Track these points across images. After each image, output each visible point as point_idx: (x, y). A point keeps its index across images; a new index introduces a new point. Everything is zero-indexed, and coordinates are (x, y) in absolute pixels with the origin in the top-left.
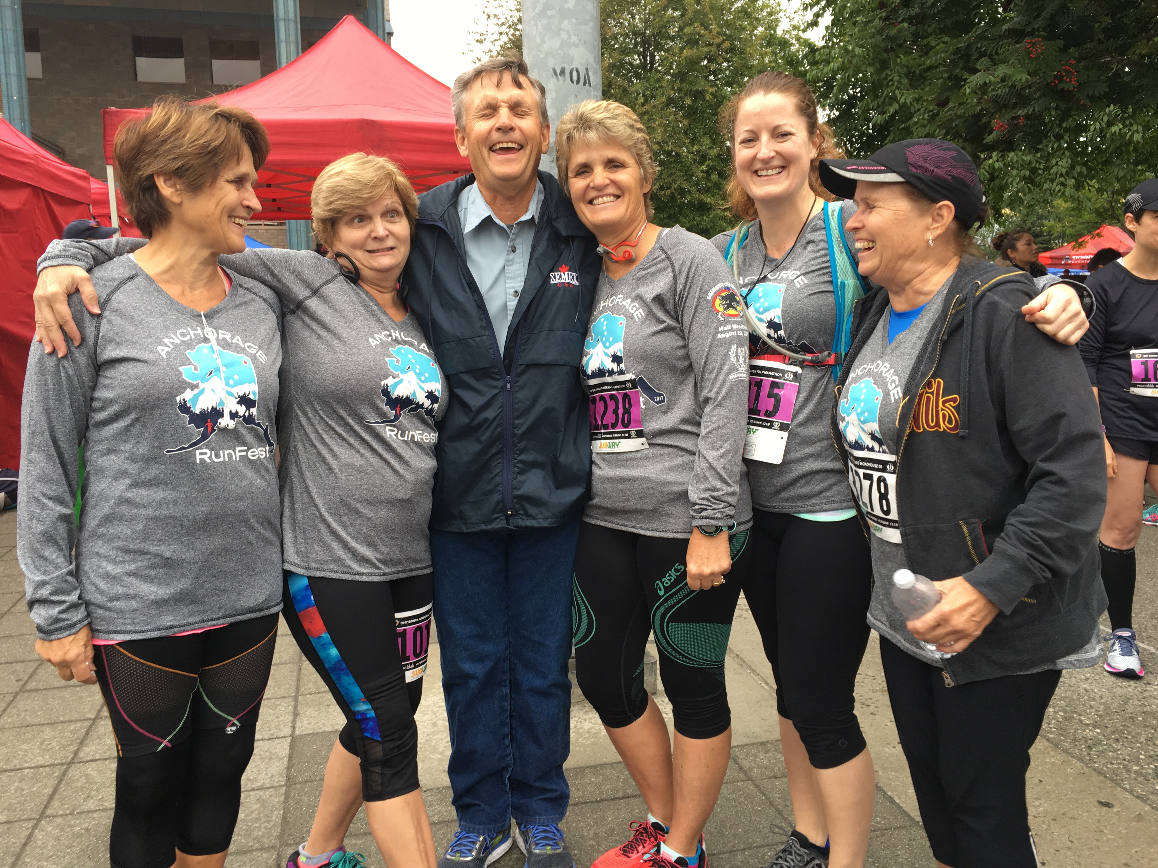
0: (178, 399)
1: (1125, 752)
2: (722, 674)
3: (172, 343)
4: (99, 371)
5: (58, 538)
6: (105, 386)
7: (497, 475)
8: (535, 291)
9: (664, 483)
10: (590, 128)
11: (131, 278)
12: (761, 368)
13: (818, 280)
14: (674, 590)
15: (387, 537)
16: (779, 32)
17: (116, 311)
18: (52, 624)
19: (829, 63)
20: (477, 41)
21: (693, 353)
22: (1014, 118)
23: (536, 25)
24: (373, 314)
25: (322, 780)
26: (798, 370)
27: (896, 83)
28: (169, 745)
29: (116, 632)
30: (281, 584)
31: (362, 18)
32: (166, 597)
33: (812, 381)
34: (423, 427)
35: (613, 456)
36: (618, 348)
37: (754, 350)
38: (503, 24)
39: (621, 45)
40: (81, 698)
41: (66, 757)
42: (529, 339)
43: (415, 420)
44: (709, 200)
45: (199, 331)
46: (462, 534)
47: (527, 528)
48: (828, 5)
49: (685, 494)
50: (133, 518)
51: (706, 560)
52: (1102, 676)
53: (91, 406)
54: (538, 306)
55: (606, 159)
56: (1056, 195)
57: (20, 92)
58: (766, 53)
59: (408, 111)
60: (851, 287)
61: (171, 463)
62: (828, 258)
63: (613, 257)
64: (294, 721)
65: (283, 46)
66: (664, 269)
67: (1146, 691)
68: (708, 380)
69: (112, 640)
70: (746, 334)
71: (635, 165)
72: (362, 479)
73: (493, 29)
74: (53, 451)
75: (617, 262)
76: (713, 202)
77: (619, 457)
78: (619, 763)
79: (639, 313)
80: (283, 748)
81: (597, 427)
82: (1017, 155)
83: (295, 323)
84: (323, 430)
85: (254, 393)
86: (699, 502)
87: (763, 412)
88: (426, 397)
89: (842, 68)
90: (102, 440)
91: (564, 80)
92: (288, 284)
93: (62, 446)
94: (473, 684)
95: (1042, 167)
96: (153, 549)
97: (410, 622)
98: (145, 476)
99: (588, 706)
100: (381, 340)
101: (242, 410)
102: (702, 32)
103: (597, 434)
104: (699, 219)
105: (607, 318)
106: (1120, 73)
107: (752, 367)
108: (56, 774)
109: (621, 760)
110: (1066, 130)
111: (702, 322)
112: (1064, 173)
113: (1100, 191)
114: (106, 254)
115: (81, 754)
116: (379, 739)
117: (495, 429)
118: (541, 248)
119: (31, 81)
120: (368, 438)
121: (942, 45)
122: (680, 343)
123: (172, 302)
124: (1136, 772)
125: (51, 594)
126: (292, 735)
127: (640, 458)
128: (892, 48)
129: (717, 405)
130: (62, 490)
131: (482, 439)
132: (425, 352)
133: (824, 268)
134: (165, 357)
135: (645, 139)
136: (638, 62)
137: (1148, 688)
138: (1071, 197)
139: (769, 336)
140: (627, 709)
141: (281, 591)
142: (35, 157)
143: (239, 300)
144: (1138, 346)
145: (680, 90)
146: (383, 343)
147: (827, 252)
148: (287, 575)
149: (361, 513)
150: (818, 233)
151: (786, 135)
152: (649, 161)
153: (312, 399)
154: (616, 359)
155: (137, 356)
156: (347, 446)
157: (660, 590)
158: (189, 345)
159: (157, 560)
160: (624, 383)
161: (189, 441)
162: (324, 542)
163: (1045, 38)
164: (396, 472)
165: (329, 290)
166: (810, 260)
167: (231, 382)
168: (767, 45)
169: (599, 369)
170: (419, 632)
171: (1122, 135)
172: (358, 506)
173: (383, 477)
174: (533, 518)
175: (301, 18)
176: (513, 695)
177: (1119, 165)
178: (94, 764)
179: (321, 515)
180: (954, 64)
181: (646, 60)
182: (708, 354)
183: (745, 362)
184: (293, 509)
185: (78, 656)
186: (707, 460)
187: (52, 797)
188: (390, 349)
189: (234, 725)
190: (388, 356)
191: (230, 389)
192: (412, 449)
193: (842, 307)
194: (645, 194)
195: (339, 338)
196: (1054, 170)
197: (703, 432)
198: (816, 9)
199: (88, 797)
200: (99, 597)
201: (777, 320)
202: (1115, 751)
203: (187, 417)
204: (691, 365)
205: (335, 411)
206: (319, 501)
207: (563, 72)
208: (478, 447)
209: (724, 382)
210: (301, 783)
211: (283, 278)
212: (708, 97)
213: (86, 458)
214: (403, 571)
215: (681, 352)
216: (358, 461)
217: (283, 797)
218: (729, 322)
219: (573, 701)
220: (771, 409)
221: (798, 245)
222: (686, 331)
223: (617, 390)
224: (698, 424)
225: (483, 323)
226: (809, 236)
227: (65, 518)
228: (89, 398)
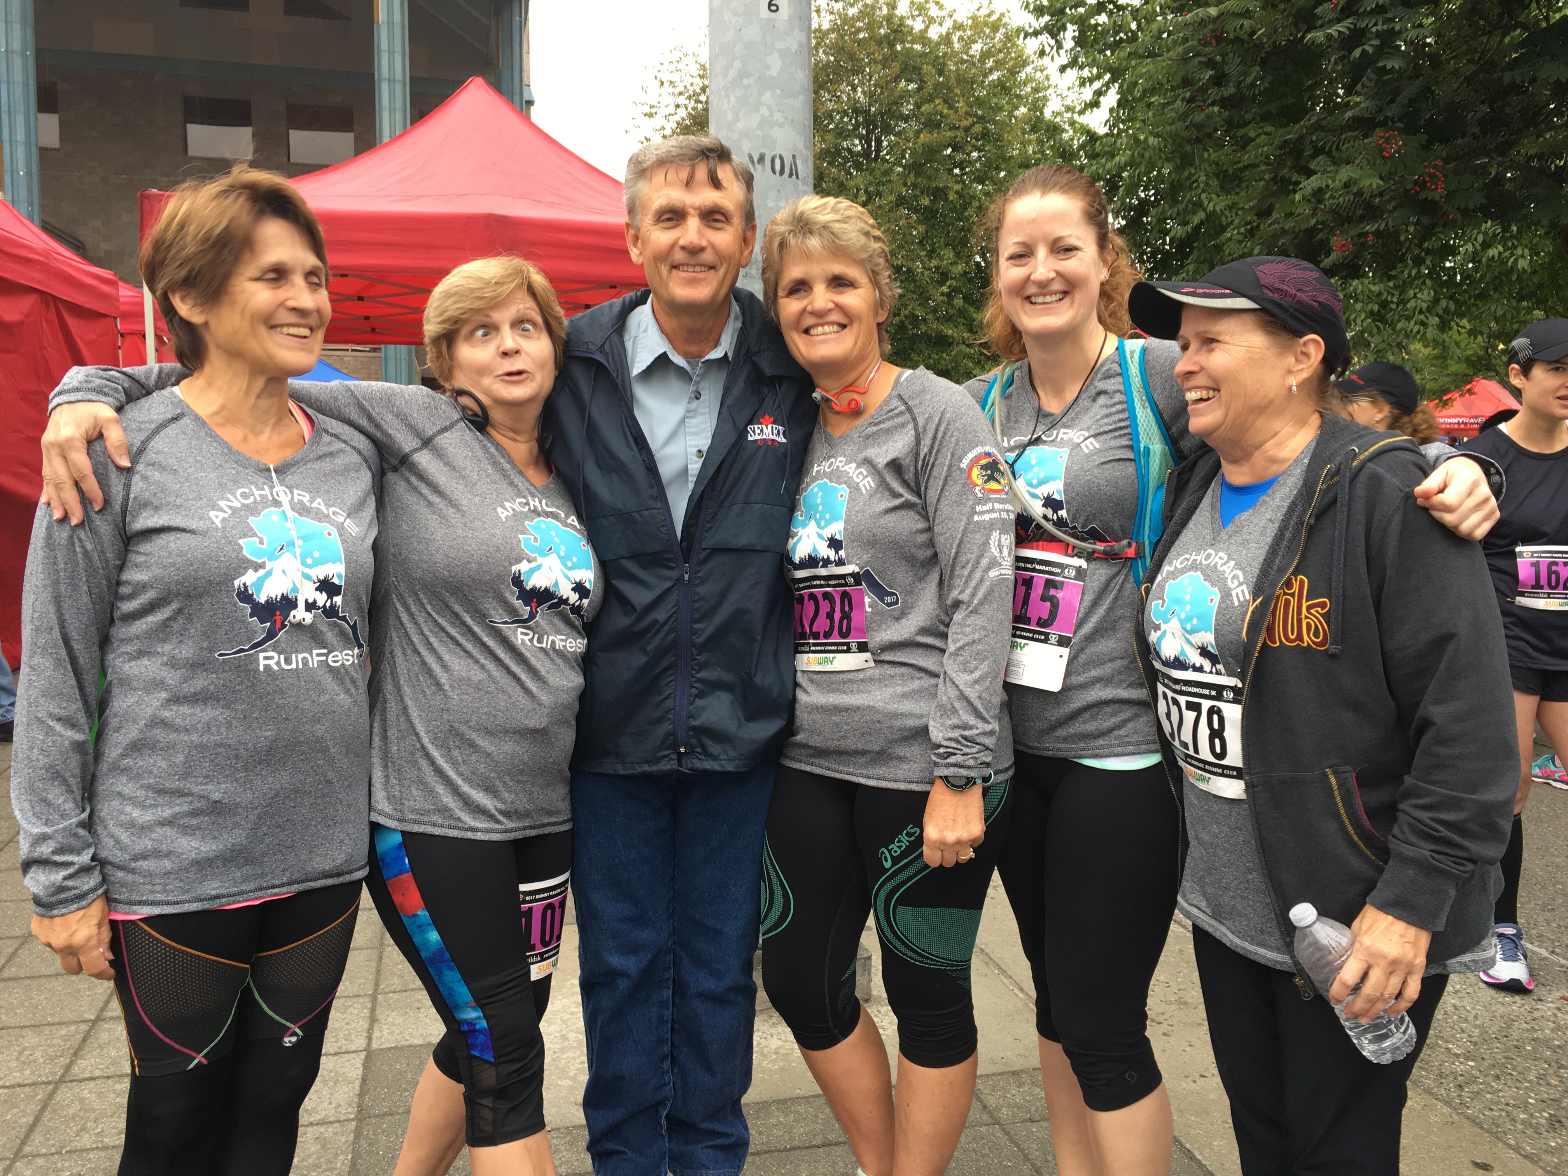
0: (236, 583)
1: (1508, 1094)
2: (968, 978)
3: (230, 507)
4: (128, 544)
5: (68, 774)
6: (136, 565)
7: (667, 697)
8: (727, 450)
9: (896, 715)
10: (811, 232)
11: (175, 419)
12: (1032, 561)
13: (1113, 443)
14: (905, 861)
15: (512, 780)
16: (1048, 114)
17: (153, 464)
18: (53, 895)
19: (1113, 156)
20: (645, 115)
21: (940, 540)
22: (1360, 235)
23: (727, 96)
24: (505, 475)
25: (408, 1112)
26: (1082, 563)
27: (1202, 185)
28: (205, 1061)
29: (140, 903)
30: (367, 840)
31: (493, 80)
32: (211, 855)
33: (1103, 579)
34: (567, 630)
35: (825, 677)
36: (837, 529)
37: (1024, 536)
38: (681, 94)
39: (837, 125)
40: (78, 991)
41: (54, 1073)
42: (716, 514)
43: (557, 621)
44: (951, 332)
45: (267, 491)
46: (616, 777)
47: (705, 771)
48: (1113, 80)
49: (925, 730)
50: (171, 746)
51: (951, 823)
52: (1476, 988)
53: (117, 592)
54: (730, 469)
55: (830, 276)
56: (1414, 337)
57: (28, 165)
58: (1030, 142)
59: (551, 204)
60: (1158, 454)
61: (224, 670)
62: (1126, 415)
63: (834, 406)
64: (370, 1030)
65: (385, 115)
66: (903, 425)
67: (1537, 1009)
68: (960, 577)
69: (135, 913)
70: (1012, 517)
71: (869, 286)
72: (480, 699)
73: (666, 100)
74: (64, 653)
75: (838, 413)
76: (955, 335)
77: (834, 678)
78: (818, 1096)
79: (866, 482)
80: (353, 1067)
81: (804, 636)
82: (1362, 284)
83: (397, 484)
84: (431, 631)
85: (340, 576)
86: (945, 743)
87: (1034, 620)
88: (573, 589)
89: (1132, 163)
90: (131, 639)
91: (764, 170)
92: (390, 431)
93: (76, 647)
94: (623, 984)
95: (1395, 300)
96: (196, 789)
97: (538, 897)
98: (188, 688)
99: (776, 1016)
100: (514, 510)
101: (321, 599)
102: (945, 111)
103: (803, 645)
104: (936, 357)
105: (823, 488)
106: (1499, 180)
107: (1018, 559)
108: (39, 1097)
109: (821, 1092)
110: (1428, 252)
111: (954, 499)
112: (1424, 309)
113: (1473, 333)
114: (143, 387)
115: (75, 1070)
116: (492, 1060)
117: (667, 635)
118: (737, 391)
119: (44, 152)
120: (491, 643)
121: (1264, 137)
122: (922, 525)
123: (229, 451)
124: (1523, 1122)
125: (54, 853)
126: (368, 1049)
127: (862, 680)
128: (1197, 138)
129: (971, 612)
130: (75, 708)
131: (649, 648)
132: (574, 527)
133: (1121, 428)
134: (220, 526)
135: (883, 251)
136: (860, 148)
137: (1540, 1007)
138: (1434, 340)
139: (1045, 517)
140: (831, 1024)
141: (367, 851)
142: (46, 253)
143: (324, 450)
144: (1526, 542)
145: (914, 185)
146: (516, 514)
147: (1125, 406)
148: (375, 828)
149: (477, 746)
150: (1113, 381)
151: (1071, 249)
152: (888, 281)
153: (417, 588)
154: (834, 544)
155: (182, 525)
156: (462, 654)
157: (886, 860)
158: (253, 510)
159: (202, 804)
160: (843, 577)
161: (250, 640)
162: (425, 784)
163: (1402, 131)
164: (527, 691)
165: (446, 440)
166: (1102, 418)
167: (309, 561)
168: (1031, 130)
169: (810, 556)
170: (549, 912)
171: (1503, 262)
172: (474, 736)
173: (510, 697)
174: (714, 758)
175: (411, 77)
176: (677, 1000)
177: (1498, 300)
178: (92, 1084)
179: (423, 747)
180: (1280, 162)
181: (870, 146)
182: (961, 542)
183: (1009, 554)
184: (385, 737)
185: (89, 939)
186: (957, 686)
187: (32, 1128)
188: (526, 523)
189: (294, 1034)
190: (523, 533)
191: (307, 571)
192: (552, 660)
193: (1145, 481)
194: (878, 324)
195: (456, 506)
196: (1411, 304)
197: (952, 647)
198: (1097, 85)
199: (82, 1129)
200: (119, 854)
201: (1057, 497)
202: (1495, 1092)
203: (248, 608)
204: (936, 555)
205: (447, 606)
206: (421, 729)
207: (761, 159)
208: (644, 659)
209: (982, 580)
210: (376, 1116)
211: (382, 423)
212: (952, 196)
213: (107, 663)
214: (531, 827)
215: (923, 538)
216: (477, 675)
217: (352, 1135)
218: (990, 499)
219: (757, 1008)
220: (1045, 616)
221: (1084, 396)
222: (931, 510)
223: (834, 586)
224: (944, 636)
225: (654, 492)
226: (1101, 385)
227: (79, 747)
228: (114, 582)
